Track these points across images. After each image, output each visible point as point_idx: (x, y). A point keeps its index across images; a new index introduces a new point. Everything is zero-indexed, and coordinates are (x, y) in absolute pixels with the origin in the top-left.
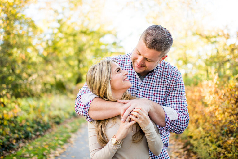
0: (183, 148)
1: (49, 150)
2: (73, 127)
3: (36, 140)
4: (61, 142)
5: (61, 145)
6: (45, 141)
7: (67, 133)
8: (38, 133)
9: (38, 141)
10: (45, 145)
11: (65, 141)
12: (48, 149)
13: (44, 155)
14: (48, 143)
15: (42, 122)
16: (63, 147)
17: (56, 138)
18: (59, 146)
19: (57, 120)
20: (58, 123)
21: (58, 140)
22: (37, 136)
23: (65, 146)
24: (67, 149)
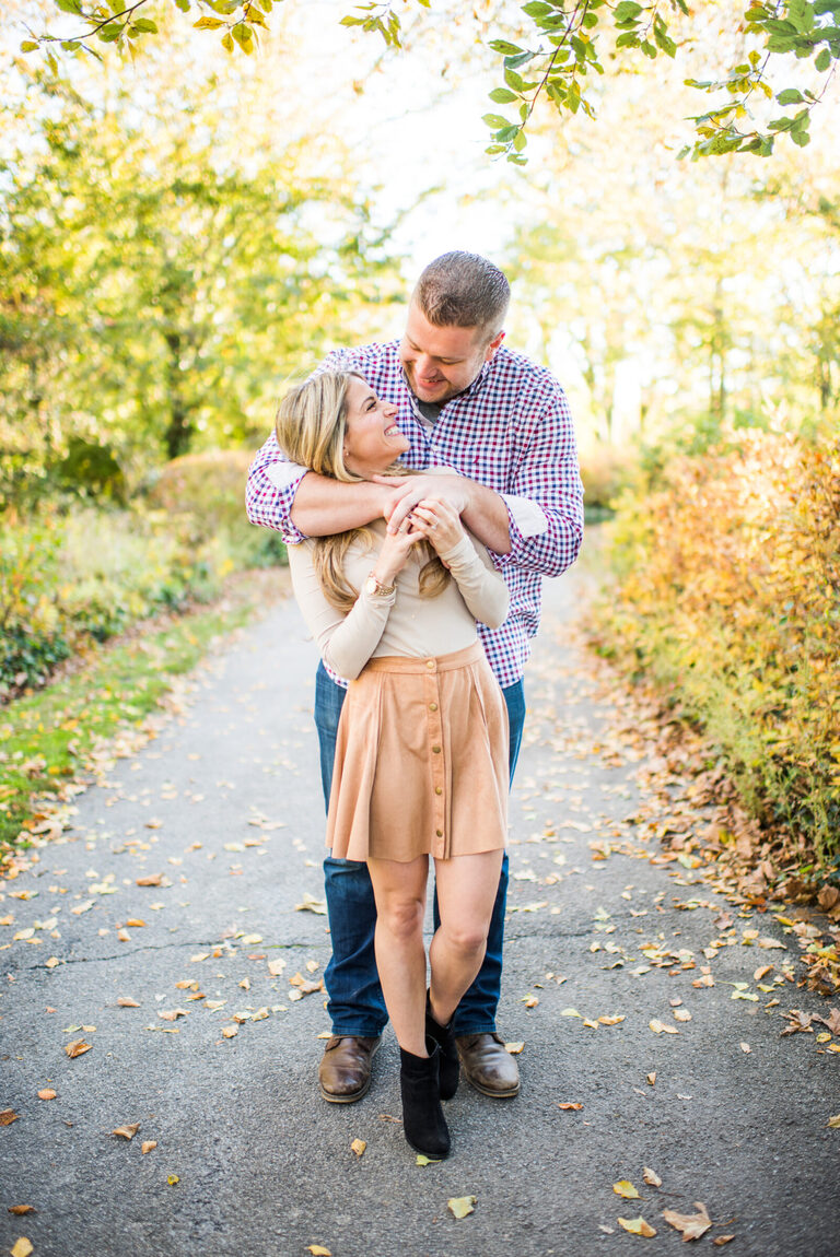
0: (659, 716)
1: (88, 736)
2: (170, 650)
3: (16, 704)
4: (132, 711)
5: (131, 719)
6: (56, 708)
7: (151, 674)
8: (20, 678)
9: (26, 708)
10: (63, 722)
11: (149, 706)
12: (80, 732)
13: (70, 754)
14: (71, 712)
15: (28, 629)
16: (143, 726)
17: (107, 696)
18: (125, 723)
19: (99, 621)
20: (102, 636)
21: (114, 702)
22: (21, 690)
23: (154, 722)
24: (161, 732)
